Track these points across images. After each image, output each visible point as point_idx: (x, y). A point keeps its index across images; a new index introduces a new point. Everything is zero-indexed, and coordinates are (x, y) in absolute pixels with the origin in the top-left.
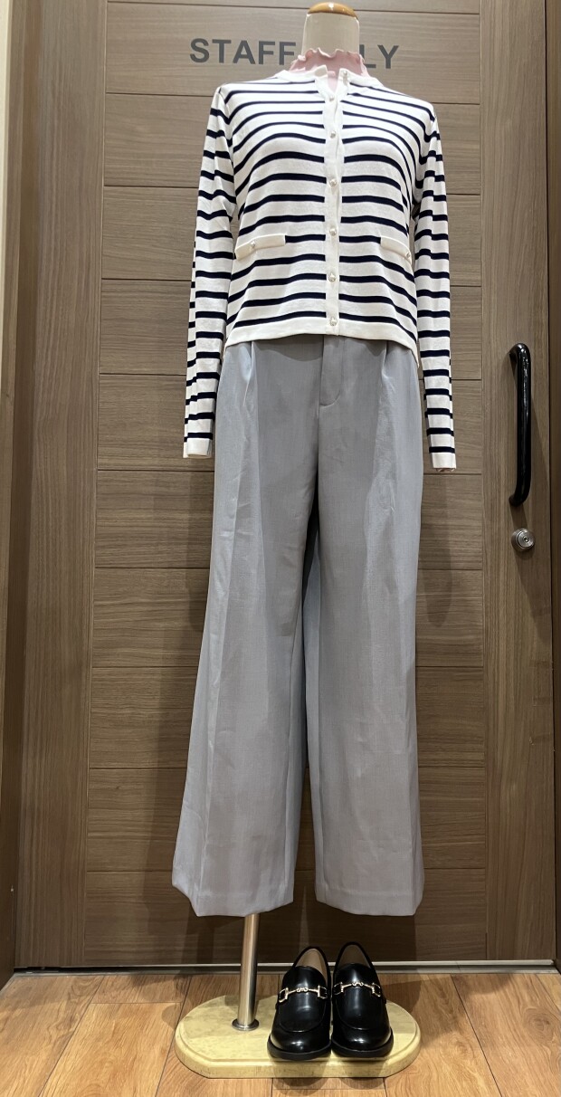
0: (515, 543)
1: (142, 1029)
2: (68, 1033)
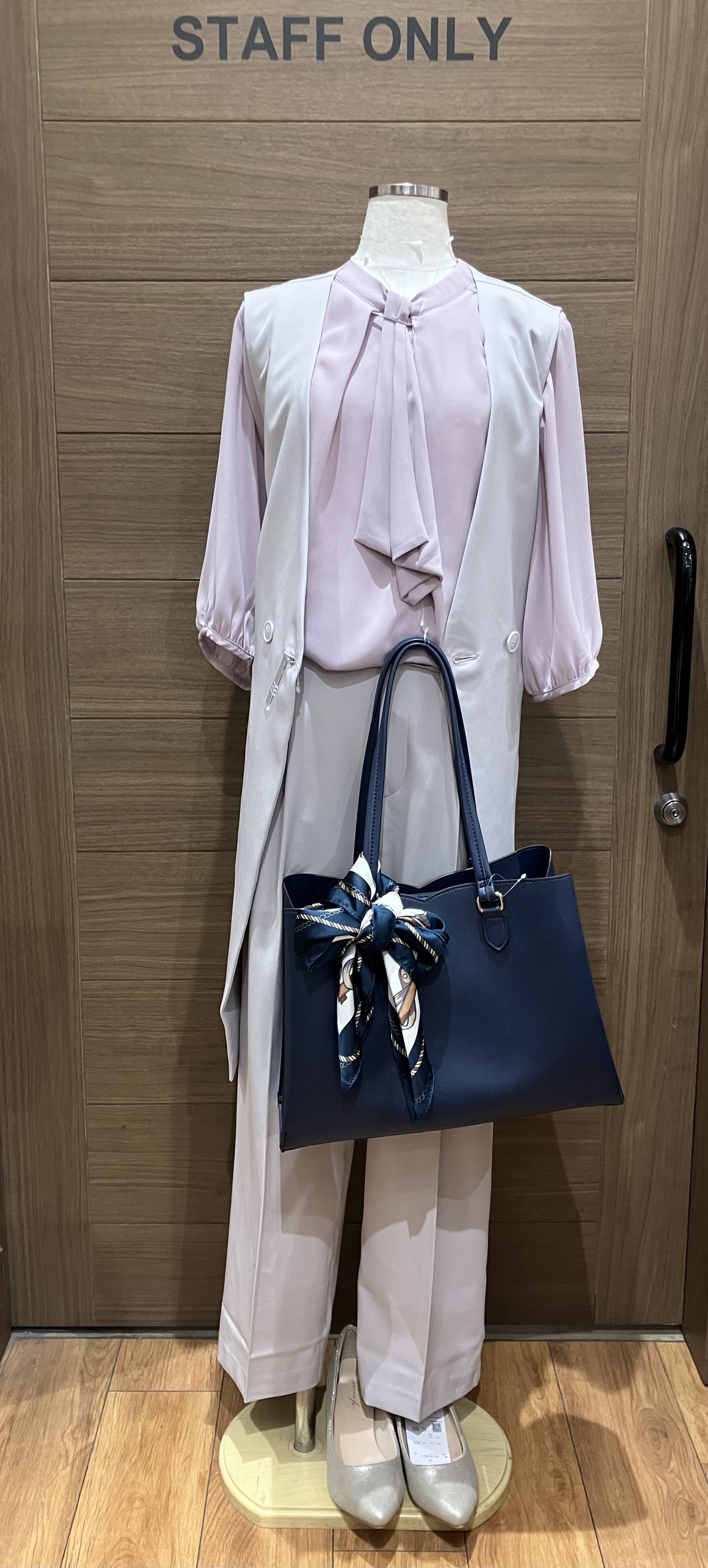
0: (660, 812)
1: (174, 1439)
2: (86, 1447)
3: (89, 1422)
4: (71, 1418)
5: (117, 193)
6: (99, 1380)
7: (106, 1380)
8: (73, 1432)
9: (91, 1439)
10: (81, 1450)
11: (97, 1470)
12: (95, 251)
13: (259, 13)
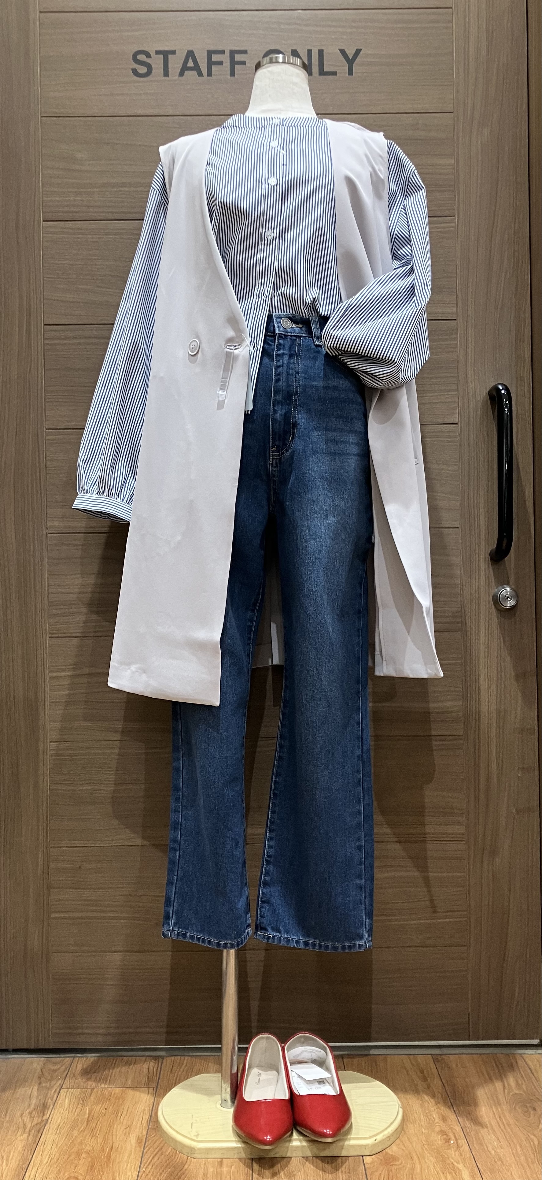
0: (497, 601)
1: (117, 1116)
2: (42, 1121)
3: (44, 1107)
4: (29, 1105)
5: (91, 162)
6: (53, 1082)
7: (60, 1082)
8: (30, 1113)
9: (46, 1117)
10: (37, 1124)
11: (49, 1136)
12: (75, 200)
13: (190, 48)
